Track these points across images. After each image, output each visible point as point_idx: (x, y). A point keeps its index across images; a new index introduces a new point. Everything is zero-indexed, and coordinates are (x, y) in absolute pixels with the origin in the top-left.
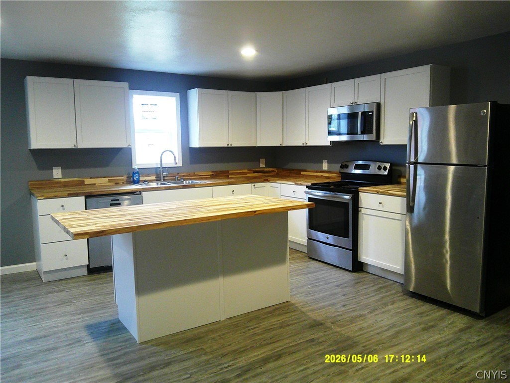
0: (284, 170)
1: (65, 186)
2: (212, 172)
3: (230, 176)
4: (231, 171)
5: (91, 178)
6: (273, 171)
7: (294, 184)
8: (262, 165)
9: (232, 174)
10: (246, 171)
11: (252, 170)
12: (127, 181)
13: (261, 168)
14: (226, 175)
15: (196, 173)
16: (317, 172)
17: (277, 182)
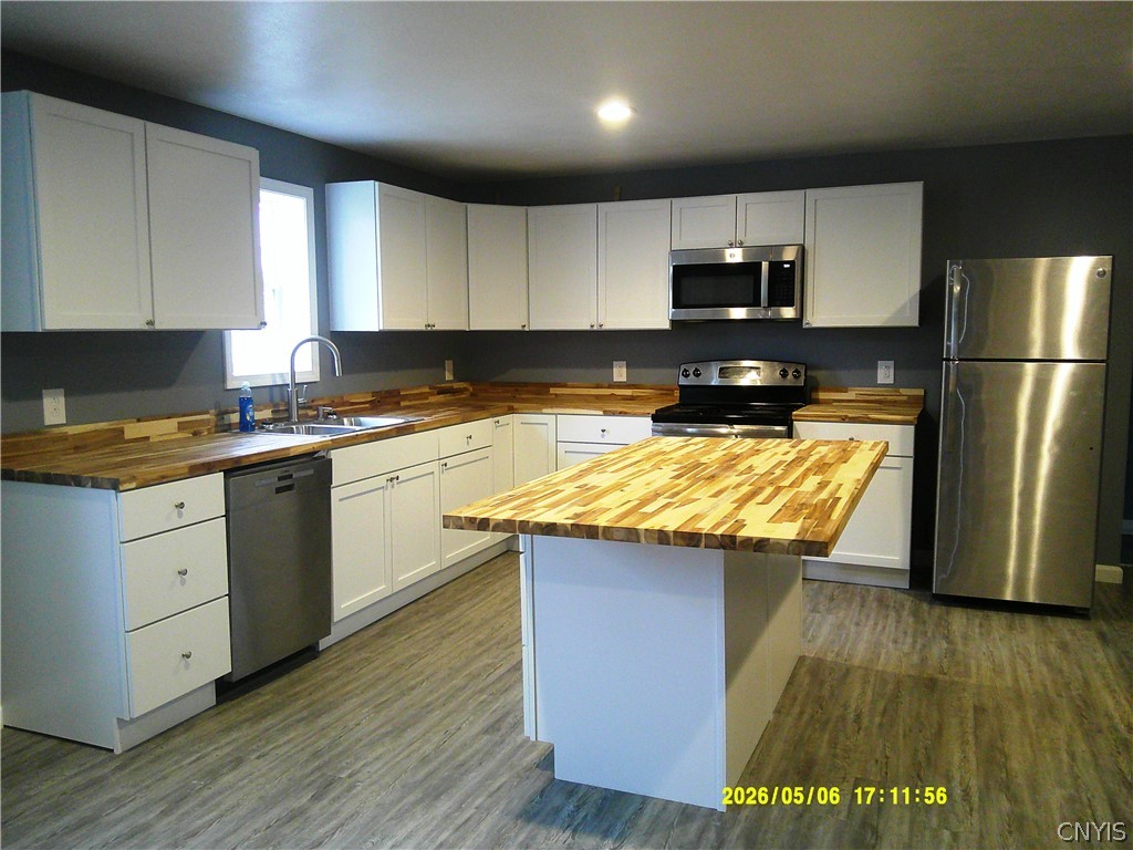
0: (494, 385)
1: (77, 449)
2: (374, 394)
3: (402, 404)
4: (404, 390)
5: (139, 421)
6: (466, 389)
7: (601, 413)
8: (449, 376)
9: (405, 398)
10: (427, 390)
11: (435, 388)
12: (216, 426)
13: (448, 381)
14: (395, 400)
15: (345, 399)
16: (598, 387)
17: (544, 411)
